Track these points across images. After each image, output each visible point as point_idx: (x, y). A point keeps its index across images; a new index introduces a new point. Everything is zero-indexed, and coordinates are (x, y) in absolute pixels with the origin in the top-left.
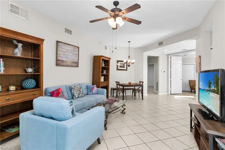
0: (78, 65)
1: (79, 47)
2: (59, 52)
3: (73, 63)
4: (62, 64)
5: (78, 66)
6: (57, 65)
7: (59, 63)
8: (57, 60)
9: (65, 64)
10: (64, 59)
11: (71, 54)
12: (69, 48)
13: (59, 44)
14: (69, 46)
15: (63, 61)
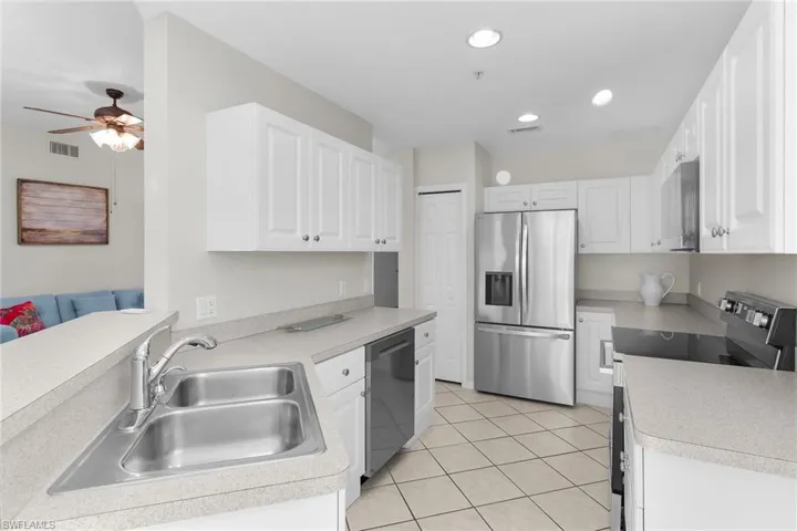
0: (107, 238)
1: (106, 191)
2: (26, 209)
4: (42, 239)
5: (107, 243)
6: (22, 241)
7: (28, 237)
8: (22, 230)
9: (52, 237)
10: (48, 225)
11: (72, 211)
12: (66, 194)
13: (25, 186)
14: (68, 190)
15: (42, 230)
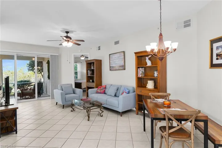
0: (125, 68)
3: (120, 66)
7: (111, 69)
8: (110, 67)
9: (114, 69)
13: (111, 56)
15: (113, 67)
